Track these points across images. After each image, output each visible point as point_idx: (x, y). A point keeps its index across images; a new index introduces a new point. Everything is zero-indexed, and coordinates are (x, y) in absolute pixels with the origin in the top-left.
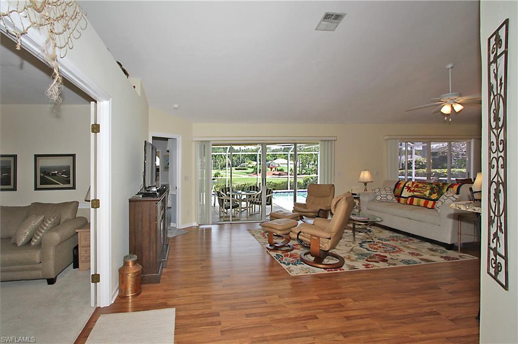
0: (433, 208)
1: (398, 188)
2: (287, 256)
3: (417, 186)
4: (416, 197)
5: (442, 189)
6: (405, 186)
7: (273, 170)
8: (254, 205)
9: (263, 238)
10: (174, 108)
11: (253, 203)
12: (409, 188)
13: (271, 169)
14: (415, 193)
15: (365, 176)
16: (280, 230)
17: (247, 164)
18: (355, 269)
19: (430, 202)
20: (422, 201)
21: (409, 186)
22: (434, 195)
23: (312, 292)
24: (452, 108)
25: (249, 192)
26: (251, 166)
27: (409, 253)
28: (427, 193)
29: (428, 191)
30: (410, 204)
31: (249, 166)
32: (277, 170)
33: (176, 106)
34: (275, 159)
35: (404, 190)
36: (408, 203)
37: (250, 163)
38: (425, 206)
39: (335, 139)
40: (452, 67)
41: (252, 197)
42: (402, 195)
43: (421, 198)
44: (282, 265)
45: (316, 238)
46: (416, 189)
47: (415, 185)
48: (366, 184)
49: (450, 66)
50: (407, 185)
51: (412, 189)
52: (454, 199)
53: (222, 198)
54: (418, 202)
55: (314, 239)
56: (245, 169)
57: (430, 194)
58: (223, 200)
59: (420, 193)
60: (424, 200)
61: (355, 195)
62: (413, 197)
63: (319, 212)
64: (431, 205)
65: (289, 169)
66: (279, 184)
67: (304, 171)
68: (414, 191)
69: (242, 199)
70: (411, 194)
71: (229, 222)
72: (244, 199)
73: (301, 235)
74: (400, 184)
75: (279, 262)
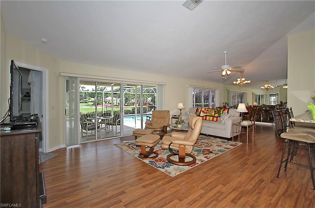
0: (217, 121)
1: (198, 112)
2: (157, 161)
3: (207, 110)
4: (208, 116)
5: (220, 112)
6: (201, 110)
7: (107, 103)
8: (109, 126)
9: (130, 149)
10: (43, 42)
11: (109, 124)
12: (203, 112)
13: (106, 103)
14: (207, 114)
15: (181, 106)
16: (152, 143)
17: (88, 99)
18: (204, 161)
19: (215, 118)
20: (211, 118)
21: (204, 110)
22: (216, 114)
23: (196, 187)
24: (226, 72)
25: (106, 117)
26: (90, 101)
27: (216, 145)
28: (213, 114)
29: (214, 113)
30: (205, 120)
31: (89, 101)
32: (110, 103)
33: (45, 40)
34: (107, 97)
35: (201, 112)
36: (204, 119)
37: (89, 99)
38: (213, 120)
39: (165, 84)
40: (226, 53)
41: (108, 120)
42: (200, 115)
43: (210, 116)
44: (160, 169)
45: (183, 146)
46: (207, 112)
47: (206, 110)
48: (181, 110)
49: (226, 52)
50: (202, 110)
51: (206, 112)
52: (229, 116)
53: (85, 122)
54: (209, 118)
55: (182, 147)
56: (87, 103)
57: (215, 114)
58: (86, 124)
59: (210, 114)
60: (212, 117)
61: (176, 116)
62: (206, 116)
63: (163, 127)
64: (216, 119)
65: (118, 103)
66: (117, 112)
67: (126, 104)
68: (206, 113)
69: (99, 122)
70: (205, 114)
71: (95, 140)
72: (100, 122)
73: (172, 146)
74: (199, 109)
75: (156, 167)
